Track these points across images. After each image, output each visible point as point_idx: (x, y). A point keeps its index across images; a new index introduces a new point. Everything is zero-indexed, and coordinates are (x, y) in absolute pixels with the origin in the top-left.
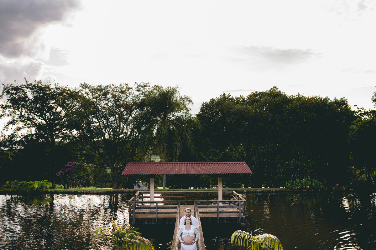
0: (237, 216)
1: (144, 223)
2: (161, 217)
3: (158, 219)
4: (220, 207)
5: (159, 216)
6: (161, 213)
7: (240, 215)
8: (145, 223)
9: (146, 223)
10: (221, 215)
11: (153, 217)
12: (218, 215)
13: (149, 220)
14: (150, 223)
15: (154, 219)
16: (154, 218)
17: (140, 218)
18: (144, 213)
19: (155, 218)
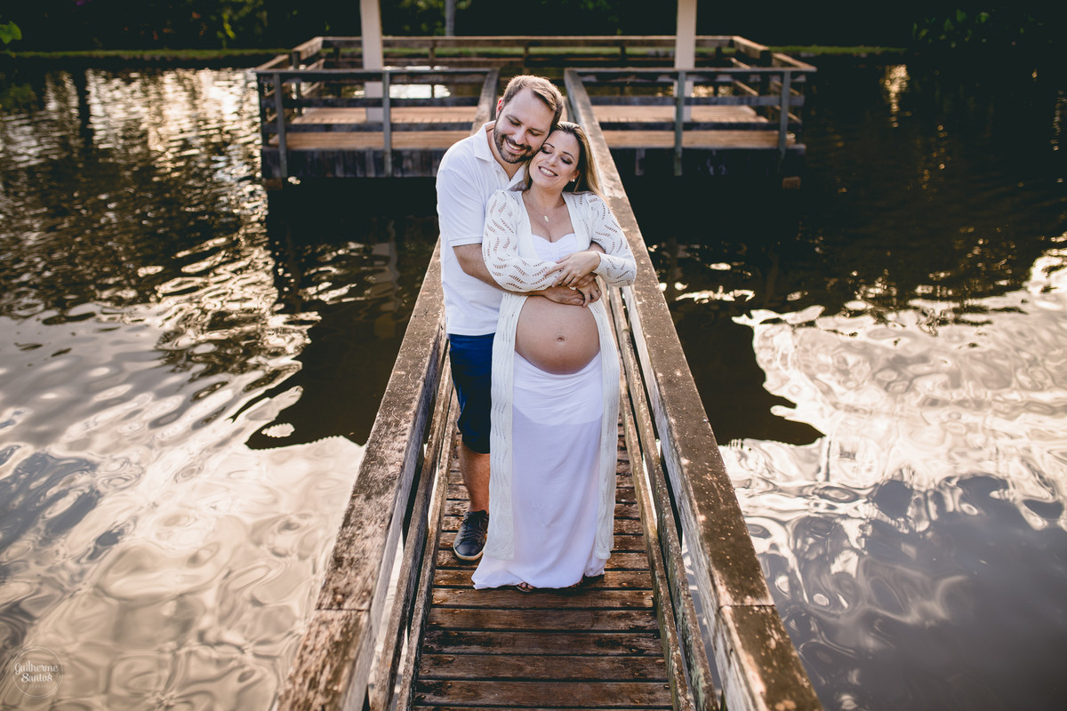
0: (766, 145)
1: (330, 175)
2: (410, 147)
3: (398, 156)
4: (690, 102)
5: (399, 143)
6: (410, 127)
7: (781, 139)
8: (334, 172)
9: (339, 174)
10: (691, 140)
11: (370, 149)
12: (678, 140)
13: (356, 158)
14: (359, 175)
15: (378, 158)
16: (376, 153)
17: (312, 153)
18: (328, 128)
19: (383, 152)
